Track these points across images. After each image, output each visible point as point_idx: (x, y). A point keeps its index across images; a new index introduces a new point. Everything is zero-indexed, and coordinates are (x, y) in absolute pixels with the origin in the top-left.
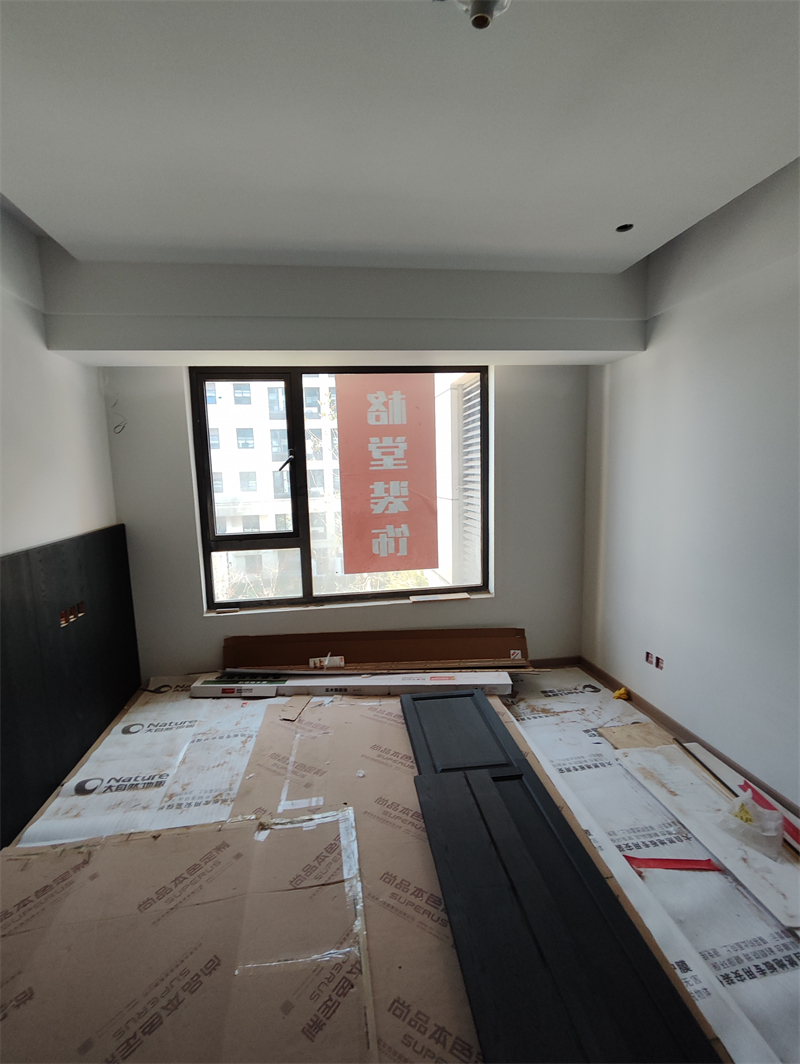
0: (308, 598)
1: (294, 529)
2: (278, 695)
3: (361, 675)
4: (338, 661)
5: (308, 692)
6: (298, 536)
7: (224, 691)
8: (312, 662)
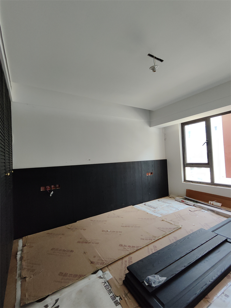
0: (212, 183)
1: (208, 162)
2: (194, 206)
3: (222, 209)
4: (219, 204)
5: (202, 208)
6: (209, 164)
7: (182, 201)
8: (210, 202)
